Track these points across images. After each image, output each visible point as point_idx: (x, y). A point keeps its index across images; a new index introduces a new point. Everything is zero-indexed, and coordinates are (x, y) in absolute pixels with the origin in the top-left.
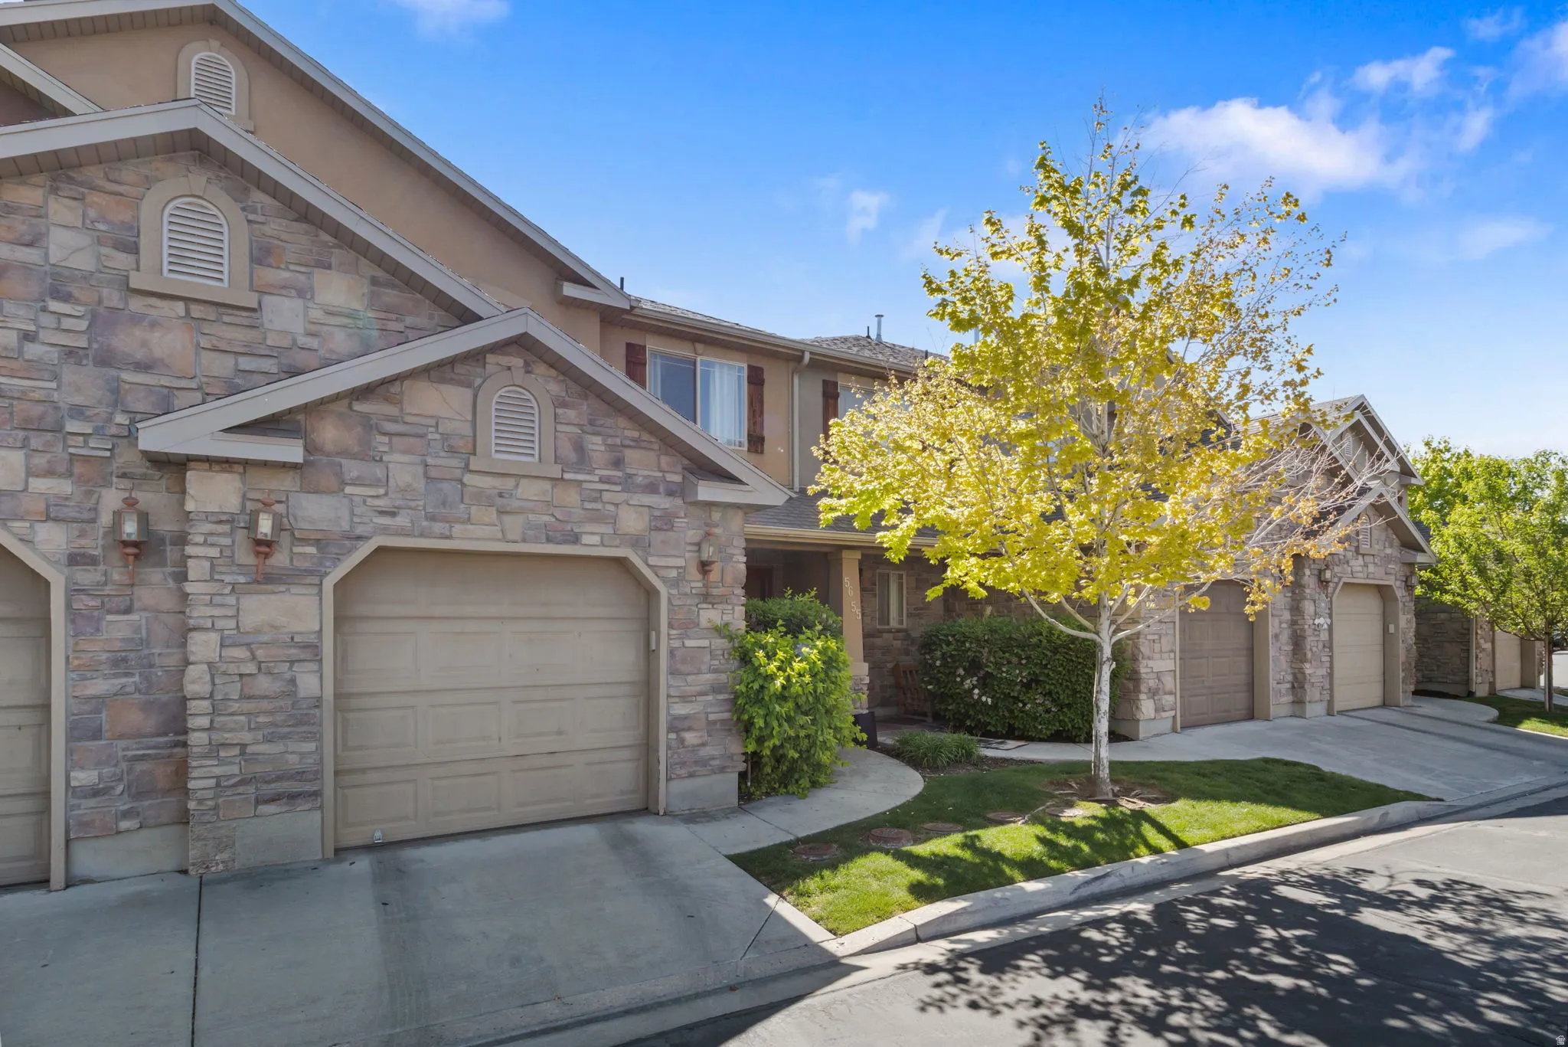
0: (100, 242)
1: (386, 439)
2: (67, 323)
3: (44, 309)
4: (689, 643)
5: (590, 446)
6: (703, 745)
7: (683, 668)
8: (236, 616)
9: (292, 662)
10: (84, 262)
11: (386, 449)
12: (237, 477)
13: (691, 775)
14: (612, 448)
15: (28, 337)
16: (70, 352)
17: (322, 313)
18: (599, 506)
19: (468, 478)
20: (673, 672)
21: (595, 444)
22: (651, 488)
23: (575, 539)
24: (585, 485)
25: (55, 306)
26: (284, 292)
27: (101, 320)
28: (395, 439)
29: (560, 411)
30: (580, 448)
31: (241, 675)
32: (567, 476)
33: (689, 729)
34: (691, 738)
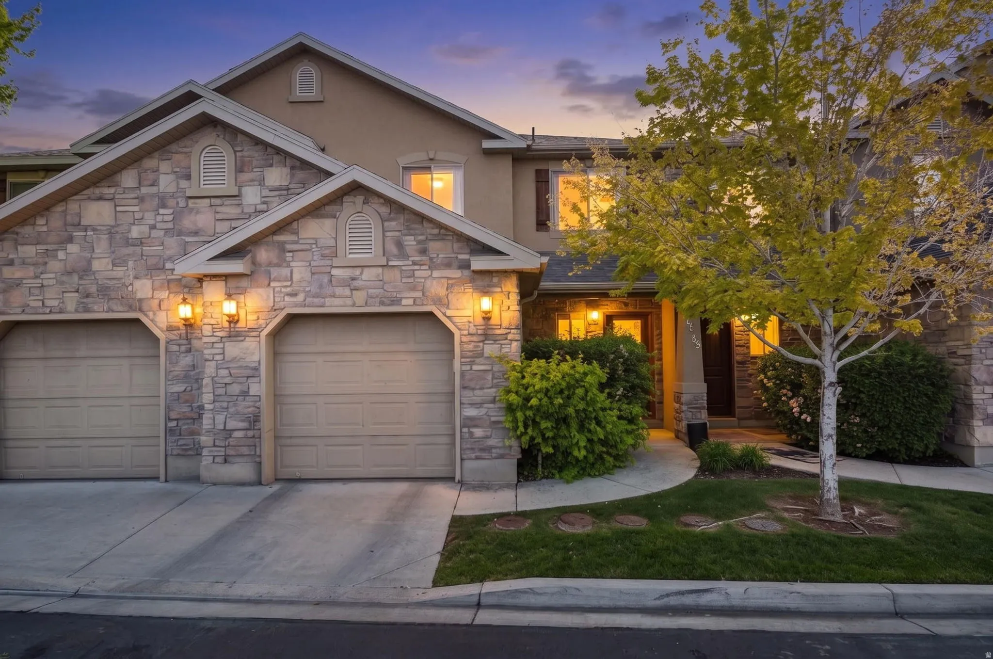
0: (178, 178)
1: (291, 254)
2: (166, 218)
3: (159, 214)
4: (475, 368)
5: (405, 243)
6: (487, 437)
7: (472, 385)
8: (223, 353)
9: (248, 377)
10: (172, 189)
11: (291, 259)
12: (224, 283)
13: (477, 458)
14: (419, 242)
15: (153, 227)
16: (167, 231)
17: (267, 190)
18: (411, 280)
19: (335, 272)
20: (464, 388)
21: (410, 241)
22: (448, 265)
23: (397, 301)
24: (404, 268)
25: (162, 211)
26: (252, 183)
27: (177, 216)
28: (295, 253)
29: (386, 224)
30: (399, 245)
31: (226, 384)
32: (391, 263)
33: (476, 426)
34: (478, 432)
